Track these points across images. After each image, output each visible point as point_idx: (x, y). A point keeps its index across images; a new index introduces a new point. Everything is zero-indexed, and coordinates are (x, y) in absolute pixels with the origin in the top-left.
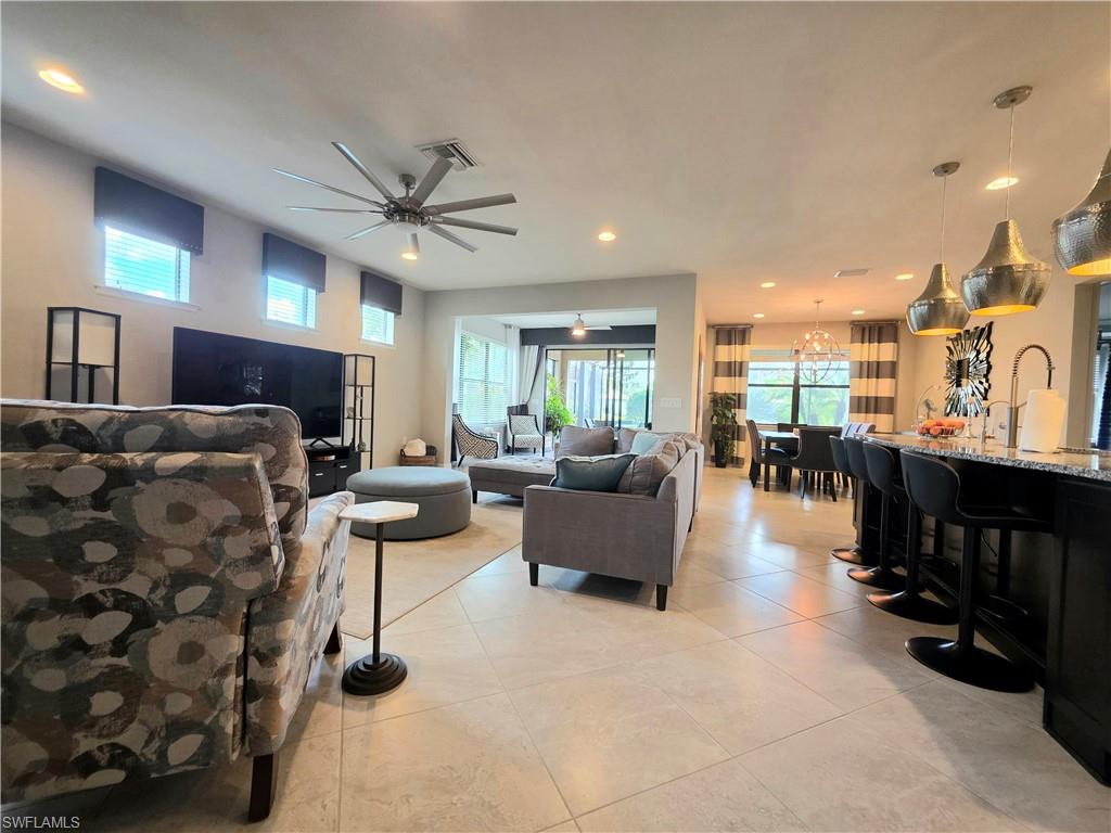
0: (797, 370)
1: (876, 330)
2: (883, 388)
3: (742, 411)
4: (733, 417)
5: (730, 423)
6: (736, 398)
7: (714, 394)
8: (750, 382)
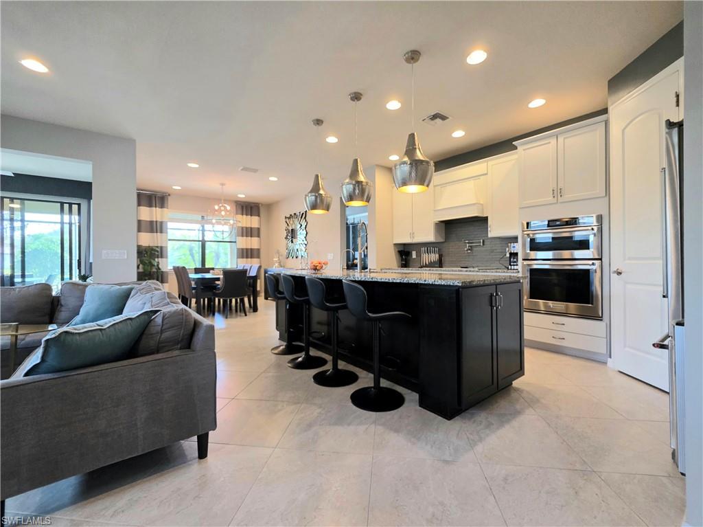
0: (203, 231)
1: (249, 208)
2: (253, 243)
3: (164, 259)
4: (158, 265)
5: (154, 270)
6: (159, 250)
7: (139, 247)
8: (169, 238)
